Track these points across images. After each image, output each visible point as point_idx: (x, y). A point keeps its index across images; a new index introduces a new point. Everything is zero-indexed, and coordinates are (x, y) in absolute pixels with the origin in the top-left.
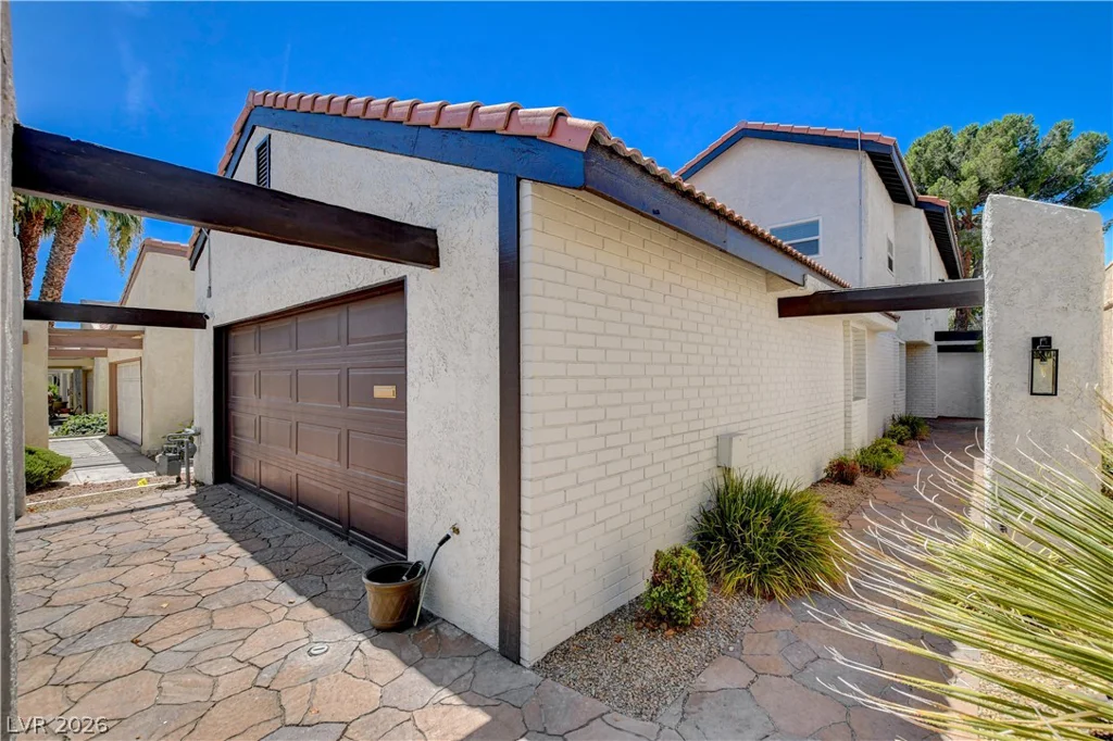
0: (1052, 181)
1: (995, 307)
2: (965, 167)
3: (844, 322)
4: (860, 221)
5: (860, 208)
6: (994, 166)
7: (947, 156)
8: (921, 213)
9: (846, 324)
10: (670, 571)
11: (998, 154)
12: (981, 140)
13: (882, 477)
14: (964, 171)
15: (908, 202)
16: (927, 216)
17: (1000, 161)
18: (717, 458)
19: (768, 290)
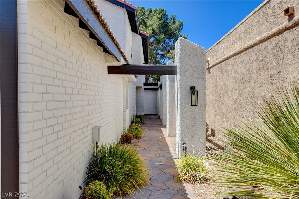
0: (171, 33)
1: (181, 76)
2: (149, 23)
3: (123, 77)
4: (124, 37)
5: (124, 31)
6: (157, 24)
7: (143, 17)
8: (140, 37)
9: (123, 78)
10: (95, 194)
11: (158, 21)
12: (153, 14)
13: (138, 139)
14: (148, 24)
15: (137, 32)
16: (142, 39)
17: (158, 23)
18: (93, 138)
19: (105, 62)
